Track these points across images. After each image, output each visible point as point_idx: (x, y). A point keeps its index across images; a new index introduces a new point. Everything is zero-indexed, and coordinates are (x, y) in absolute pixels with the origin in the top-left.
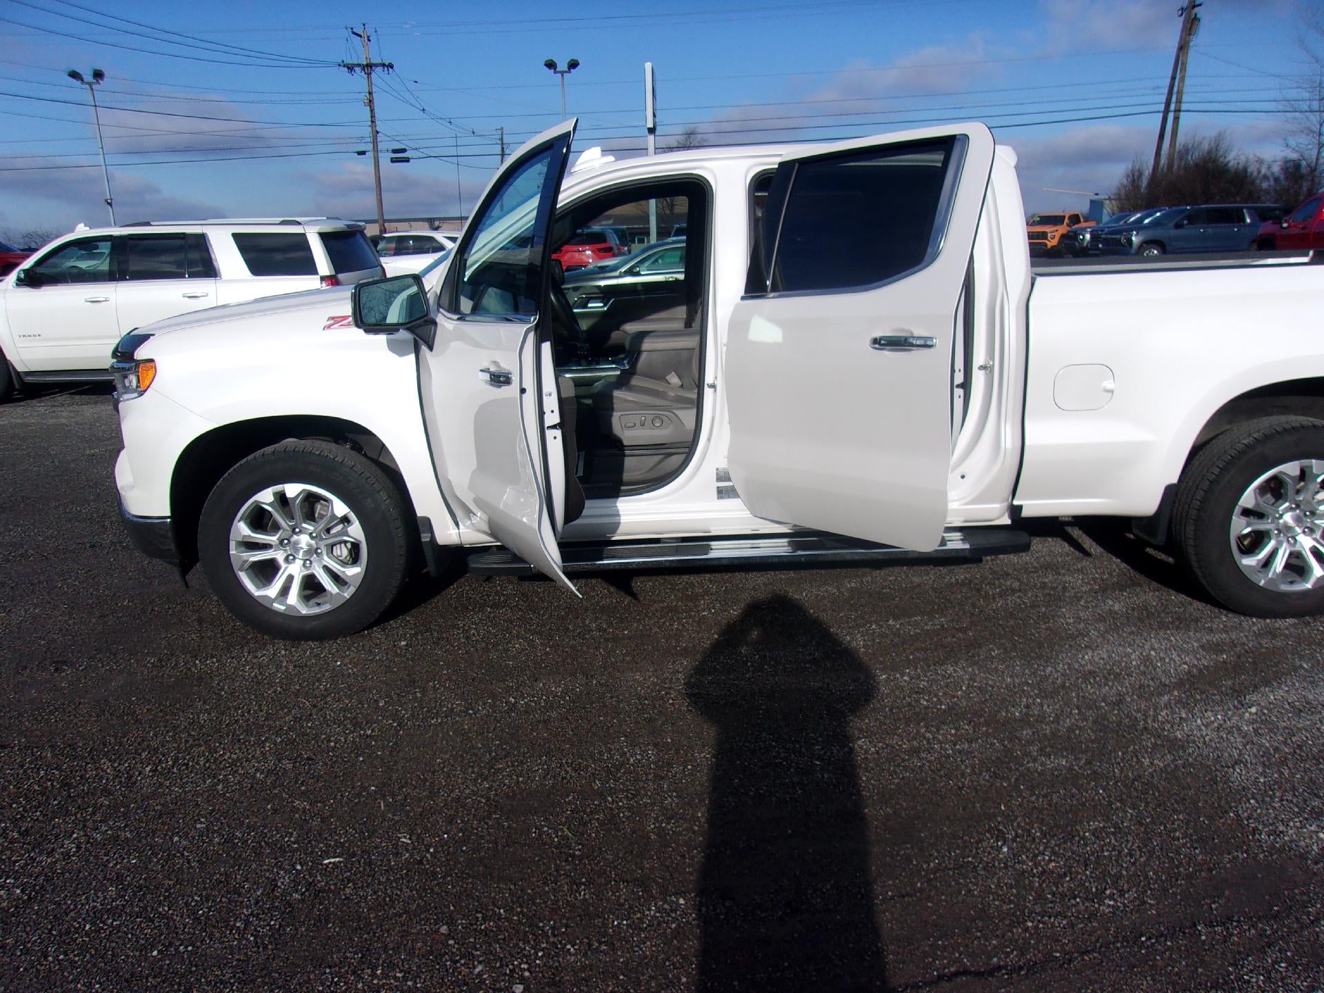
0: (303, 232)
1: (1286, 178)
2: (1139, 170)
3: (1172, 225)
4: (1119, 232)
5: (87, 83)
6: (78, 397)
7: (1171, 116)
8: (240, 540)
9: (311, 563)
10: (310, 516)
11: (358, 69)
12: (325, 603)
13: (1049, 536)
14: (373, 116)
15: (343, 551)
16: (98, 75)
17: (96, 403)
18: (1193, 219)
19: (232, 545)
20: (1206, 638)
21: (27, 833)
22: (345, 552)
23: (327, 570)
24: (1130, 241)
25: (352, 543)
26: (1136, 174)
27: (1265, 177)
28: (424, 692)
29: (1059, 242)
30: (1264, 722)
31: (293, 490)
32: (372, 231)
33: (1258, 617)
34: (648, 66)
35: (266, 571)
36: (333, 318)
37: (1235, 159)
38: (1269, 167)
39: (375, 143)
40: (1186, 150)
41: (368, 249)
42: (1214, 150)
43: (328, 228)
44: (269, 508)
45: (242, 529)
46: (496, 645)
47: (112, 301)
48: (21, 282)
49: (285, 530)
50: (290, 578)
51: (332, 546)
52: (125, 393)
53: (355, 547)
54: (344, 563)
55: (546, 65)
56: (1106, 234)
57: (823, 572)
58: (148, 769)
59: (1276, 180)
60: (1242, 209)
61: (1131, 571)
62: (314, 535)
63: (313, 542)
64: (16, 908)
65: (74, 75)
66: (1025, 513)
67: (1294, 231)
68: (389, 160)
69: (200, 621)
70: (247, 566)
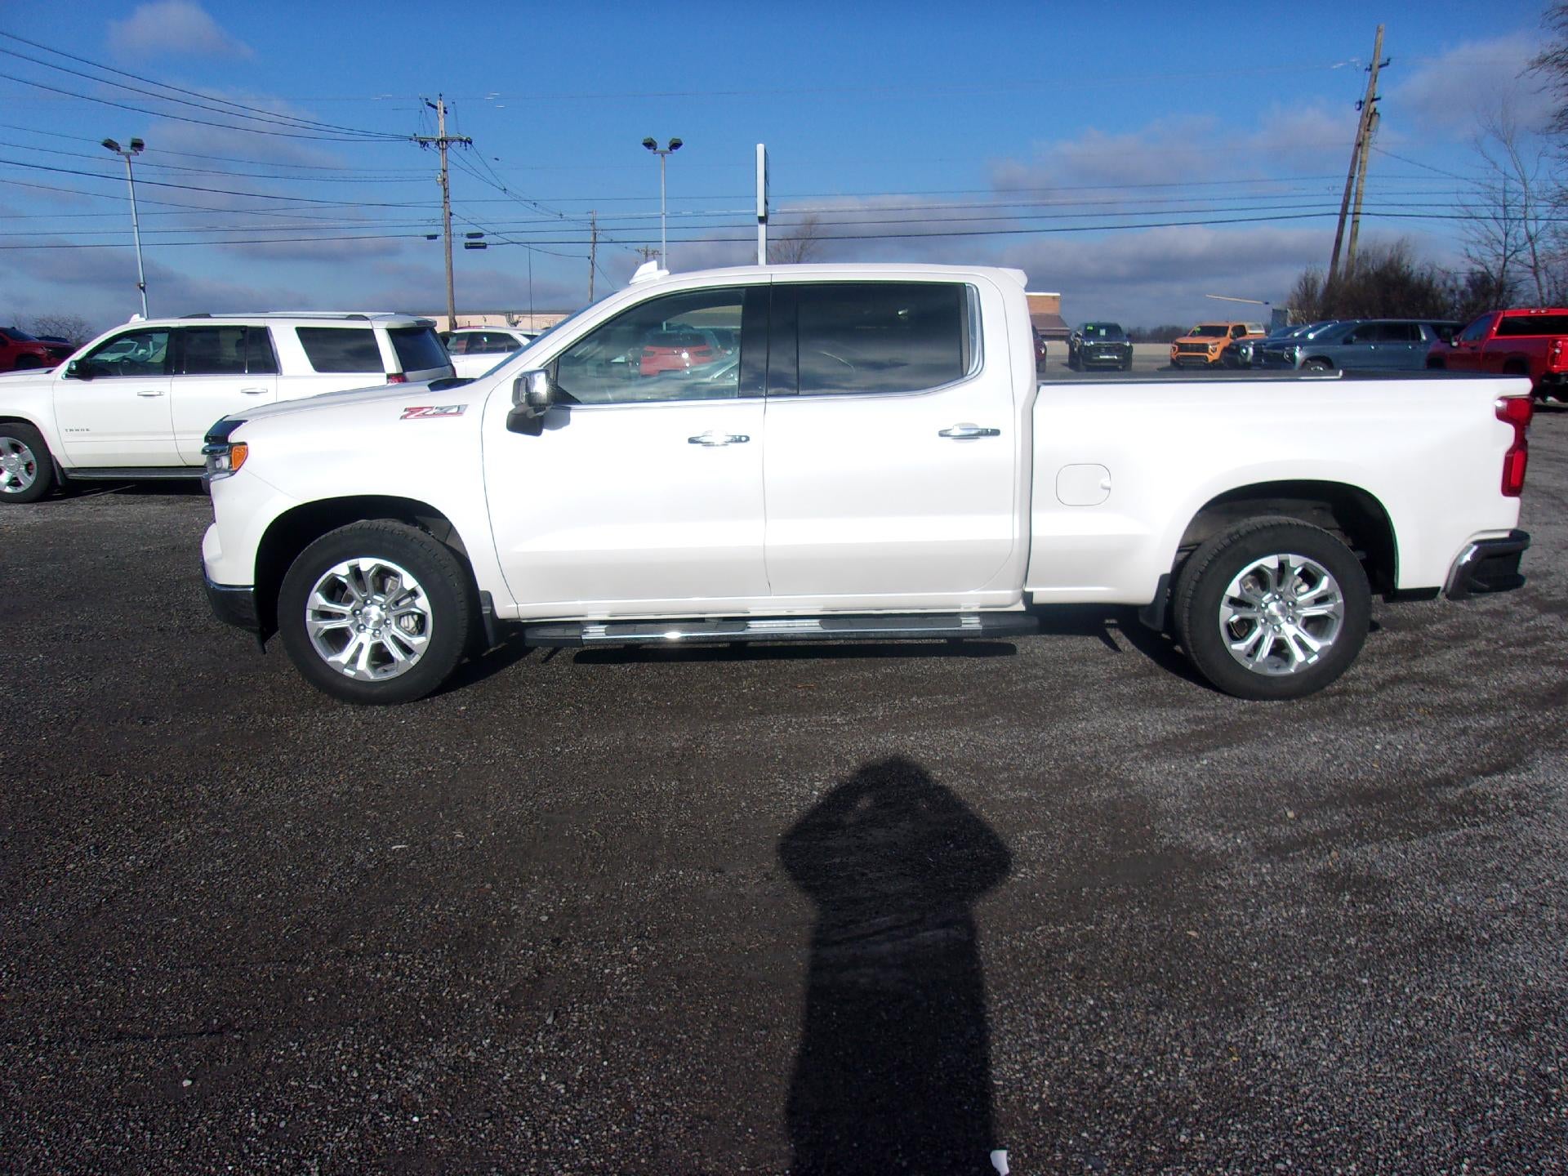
0: (370, 327)
1: (1474, 292)
2: (1313, 279)
3: (1340, 339)
4: (1281, 346)
5: (123, 154)
6: (122, 496)
7: (1349, 219)
8: (316, 608)
9: (380, 633)
10: (381, 590)
11: (432, 145)
12: (392, 670)
13: (1089, 635)
14: (447, 197)
15: (410, 622)
16: (138, 145)
17: (142, 502)
18: (1365, 333)
19: (309, 614)
20: (1191, 714)
21: (139, 830)
22: (412, 624)
23: (395, 638)
24: (1293, 357)
25: (419, 615)
26: (1310, 282)
27: (1452, 291)
28: (479, 742)
29: (1221, 356)
30: (1211, 771)
31: (366, 564)
32: (442, 325)
33: (1250, 699)
34: (760, 148)
35: (338, 639)
36: (410, 409)
37: (1420, 269)
38: (1455, 280)
39: (448, 226)
40: (1365, 256)
41: (437, 346)
42: (1395, 260)
43: (397, 324)
44: (345, 581)
45: (318, 600)
46: (547, 711)
47: (166, 396)
48: (70, 374)
49: (358, 601)
50: (361, 646)
51: (401, 616)
52: (215, 473)
53: (422, 618)
54: (411, 634)
55: (645, 144)
56: (1268, 348)
57: (864, 660)
58: (238, 790)
59: (1463, 293)
60: (1416, 325)
61: (1154, 664)
62: (384, 607)
63: (383, 614)
64: (142, 871)
65: (109, 144)
66: (1036, 600)
67: (1465, 351)
68: (463, 245)
69: (273, 690)
70: (321, 634)
